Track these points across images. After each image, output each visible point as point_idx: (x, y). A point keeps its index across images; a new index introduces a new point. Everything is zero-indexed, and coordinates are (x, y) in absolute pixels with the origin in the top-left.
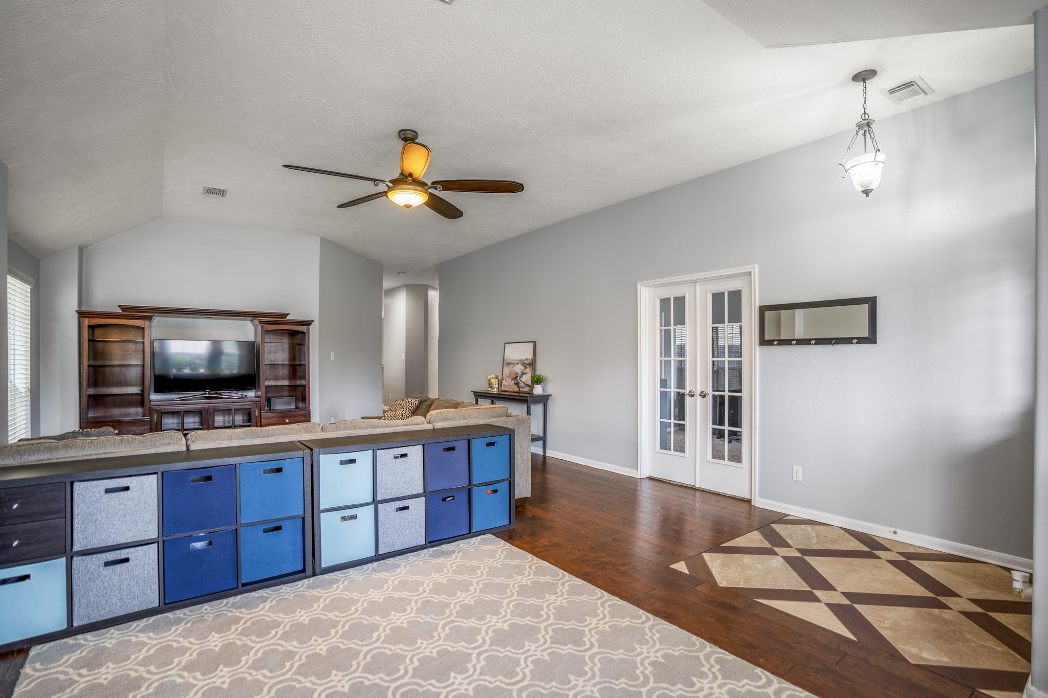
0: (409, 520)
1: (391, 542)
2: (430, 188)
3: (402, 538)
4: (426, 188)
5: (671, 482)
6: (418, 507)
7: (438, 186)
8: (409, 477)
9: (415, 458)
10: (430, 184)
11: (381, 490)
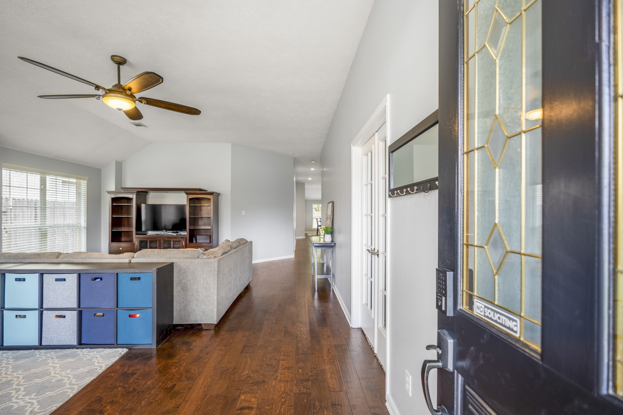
0: (65, 325)
1: (51, 338)
2: (137, 100)
3: (59, 337)
4: (135, 99)
5: (368, 340)
6: (72, 317)
7: (143, 101)
8: (66, 295)
9: (72, 282)
10: (137, 98)
11: (45, 301)
